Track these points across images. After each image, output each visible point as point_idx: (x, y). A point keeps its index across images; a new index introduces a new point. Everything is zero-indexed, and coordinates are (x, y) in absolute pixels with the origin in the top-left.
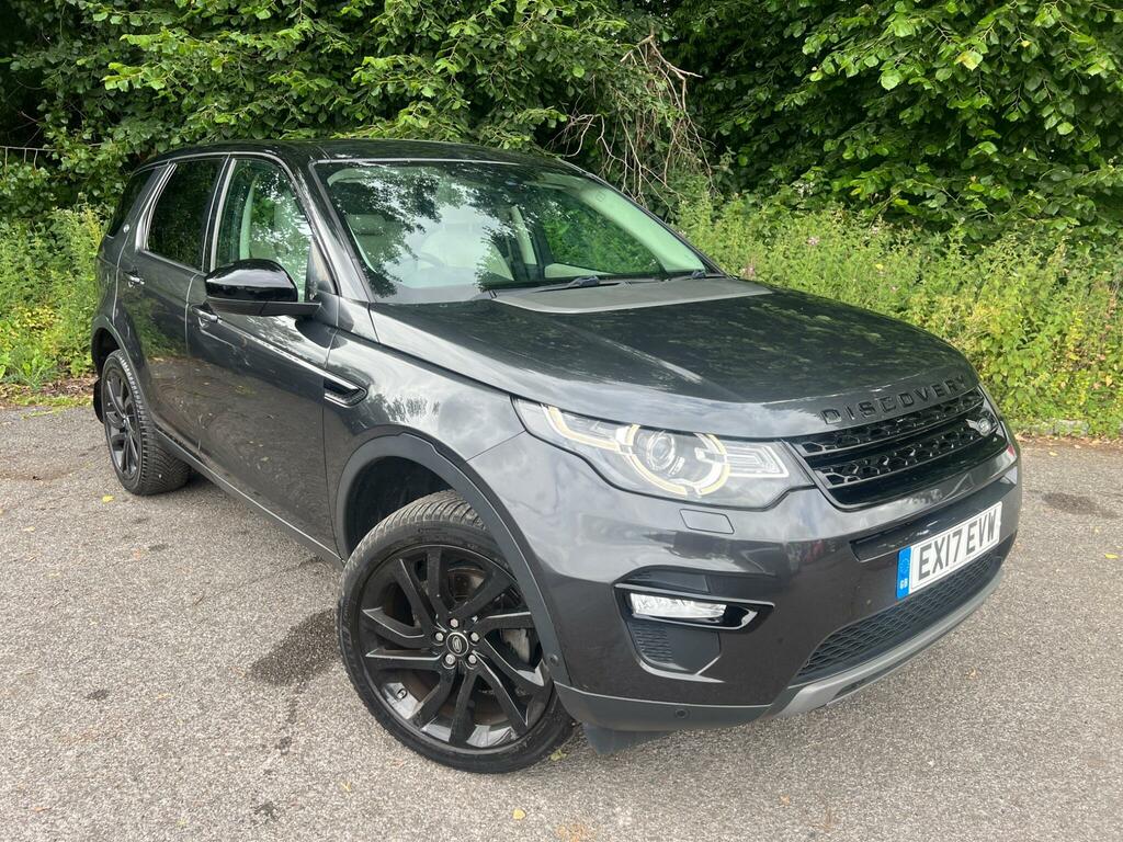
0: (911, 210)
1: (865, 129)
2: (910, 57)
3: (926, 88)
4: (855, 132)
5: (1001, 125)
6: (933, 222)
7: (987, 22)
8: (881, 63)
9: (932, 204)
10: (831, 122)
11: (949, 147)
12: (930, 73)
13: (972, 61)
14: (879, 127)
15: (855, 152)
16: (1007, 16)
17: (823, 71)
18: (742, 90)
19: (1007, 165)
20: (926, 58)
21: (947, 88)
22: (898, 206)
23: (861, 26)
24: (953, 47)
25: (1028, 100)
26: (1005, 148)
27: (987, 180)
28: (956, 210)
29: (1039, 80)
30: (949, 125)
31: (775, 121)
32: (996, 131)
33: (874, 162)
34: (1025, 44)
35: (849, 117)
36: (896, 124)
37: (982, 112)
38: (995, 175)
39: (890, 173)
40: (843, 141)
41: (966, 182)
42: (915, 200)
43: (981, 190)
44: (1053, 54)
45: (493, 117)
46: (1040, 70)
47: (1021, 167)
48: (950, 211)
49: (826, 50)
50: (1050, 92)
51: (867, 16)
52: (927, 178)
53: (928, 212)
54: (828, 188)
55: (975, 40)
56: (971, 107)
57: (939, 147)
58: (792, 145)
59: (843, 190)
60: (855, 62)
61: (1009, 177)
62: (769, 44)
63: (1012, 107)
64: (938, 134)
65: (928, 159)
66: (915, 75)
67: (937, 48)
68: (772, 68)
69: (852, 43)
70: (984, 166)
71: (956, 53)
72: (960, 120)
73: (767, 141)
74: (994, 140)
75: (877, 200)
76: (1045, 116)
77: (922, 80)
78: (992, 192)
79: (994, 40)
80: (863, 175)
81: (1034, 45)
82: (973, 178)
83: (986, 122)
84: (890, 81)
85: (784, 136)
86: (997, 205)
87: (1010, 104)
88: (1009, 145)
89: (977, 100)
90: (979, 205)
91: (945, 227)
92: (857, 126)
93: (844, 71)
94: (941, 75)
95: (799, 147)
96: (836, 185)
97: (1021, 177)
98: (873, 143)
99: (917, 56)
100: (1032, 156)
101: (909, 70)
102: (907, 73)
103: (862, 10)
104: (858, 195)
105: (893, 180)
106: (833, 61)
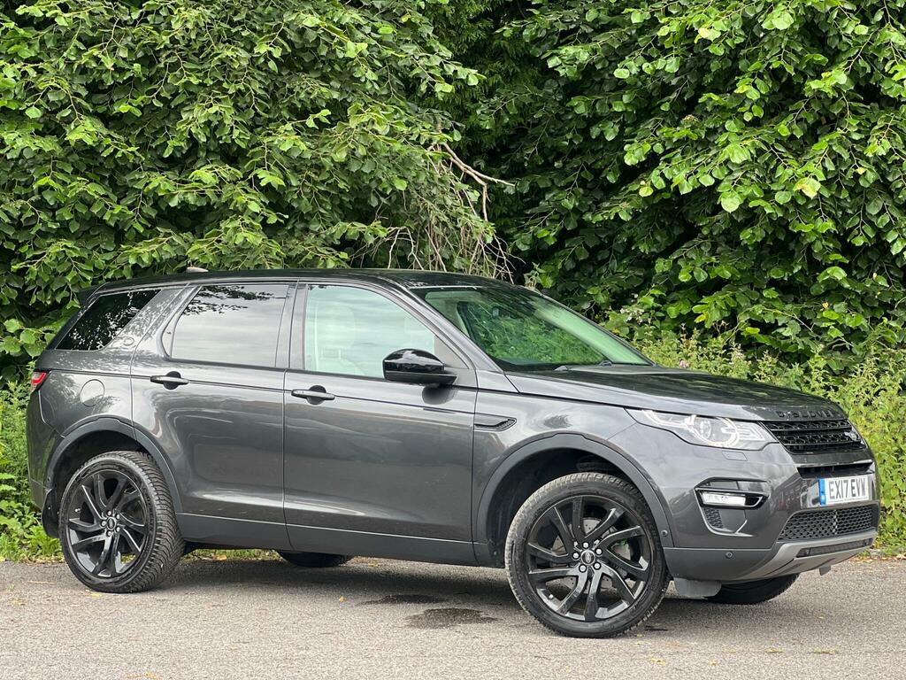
0: (763, 339)
1: (699, 246)
2: (746, 177)
3: (768, 211)
4: (687, 250)
5: (848, 249)
6: (788, 353)
7: (821, 147)
8: (718, 182)
9: (786, 332)
10: (658, 238)
11: (796, 271)
12: (768, 195)
13: (811, 188)
14: (715, 245)
15: (692, 273)
16: (840, 142)
17: (652, 186)
18: (537, 193)
19: (859, 292)
20: (763, 179)
21: (787, 209)
22: (749, 335)
23: (687, 138)
24: (790, 171)
25: (871, 224)
26: (855, 272)
27: (841, 307)
28: (813, 339)
29: (880, 204)
30: (792, 245)
31: (581, 232)
32: (842, 255)
33: (715, 285)
34: (860, 171)
35: (677, 232)
36: (734, 243)
37: (827, 235)
38: (848, 301)
39: (734, 297)
40: (675, 261)
41: (818, 310)
42: (767, 328)
43: (836, 317)
44: (890, 179)
45: (292, 232)
46: (880, 193)
47: (874, 294)
48: (806, 340)
49: (652, 161)
50: (892, 216)
51: (693, 128)
52: (777, 304)
53: (782, 342)
54: (661, 314)
55: (810, 167)
56: (815, 231)
57: (786, 270)
58: (605, 262)
59: (680, 317)
60: (687, 178)
61: (862, 303)
62: (571, 141)
63: (856, 232)
64: (781, 256)
65: (772, 283)
66: (755, 198)
67: (774, 171)
68: (575, 170)
69: (679, 156)
70: (834, 292)
71: (794, 180)
72: (804, 243)
73: (573, 256)
74: (842, 265)
75: (723, 329)
76: (890, 241)
77: (762, 203)
78: (847, 320)
79: (831, 167)
80: (705, 299)
81: (869, 173)
82: (826, 305)
83: (831, 245)
84: (730, 203)
85: (593, 252)
86: (855, 334)
87: (854, 227)
88: (857, 268)
89: (819, 222)
90: (836, 333)
91: (803, 357)
92: (690, 244)
93: (677, 187)
94: (782, 198)
95: (614, 264)
96: (673, 311)
97: (876, 305)
98: (711, 264)
99: (754, 178)
100: (883, 282)
101: (747, 192)
102: (745, 194)
103: (687, 122)
104: (703, 322)
105: (739, 306)
106: (662, 175)
